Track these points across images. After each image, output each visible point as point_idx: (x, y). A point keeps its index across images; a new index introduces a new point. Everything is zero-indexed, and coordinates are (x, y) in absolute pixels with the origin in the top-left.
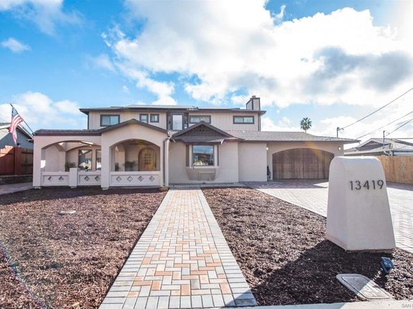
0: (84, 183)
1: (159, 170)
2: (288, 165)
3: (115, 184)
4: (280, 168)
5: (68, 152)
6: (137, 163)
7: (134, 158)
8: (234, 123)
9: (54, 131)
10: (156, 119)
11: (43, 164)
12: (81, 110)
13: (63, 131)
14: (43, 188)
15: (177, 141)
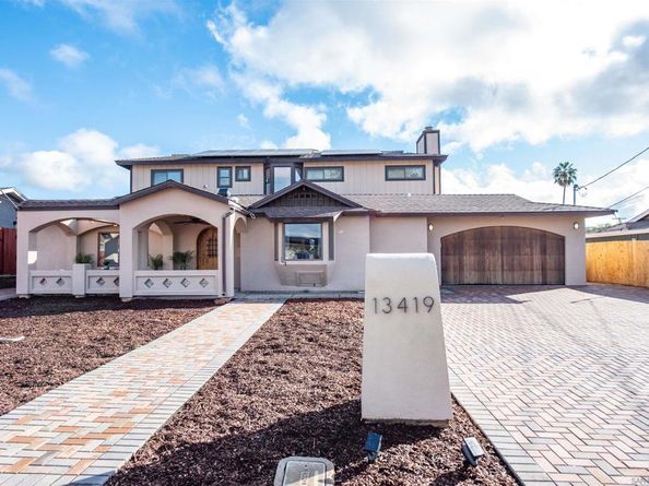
0: (96, 289)
1: (216, 268)
2: (472, 258)
3: (143, 291)
4: (457, 263)
5: (81, 237)
6: (194, 255)
7: (189, 245)
8: (387, 179)
9: (48, 202)
10: (246, 176)
11: (32, 257)
12: (118, 162)
13: (62, 202)
14: (34, 297)
15: (257, 215)
